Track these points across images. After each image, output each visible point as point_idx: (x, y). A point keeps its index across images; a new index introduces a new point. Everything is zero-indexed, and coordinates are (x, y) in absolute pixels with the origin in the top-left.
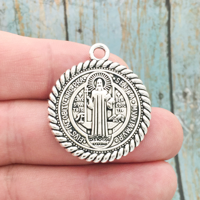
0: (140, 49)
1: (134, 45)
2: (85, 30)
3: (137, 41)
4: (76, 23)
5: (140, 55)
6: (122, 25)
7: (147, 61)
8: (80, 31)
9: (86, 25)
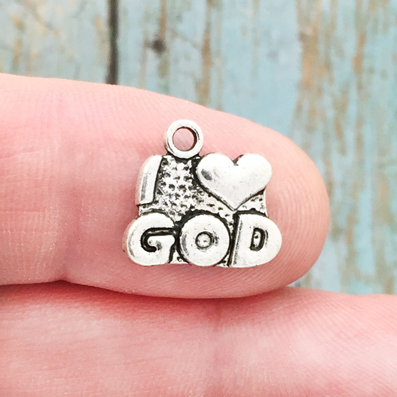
0: (360, 122)
1: (341, 107)
2: (176, 46)
3: (353, 94)
4: (147, 17)
5: (360, 141)
7: (381, 166)
8: (158, 46)
9: (182, 27)
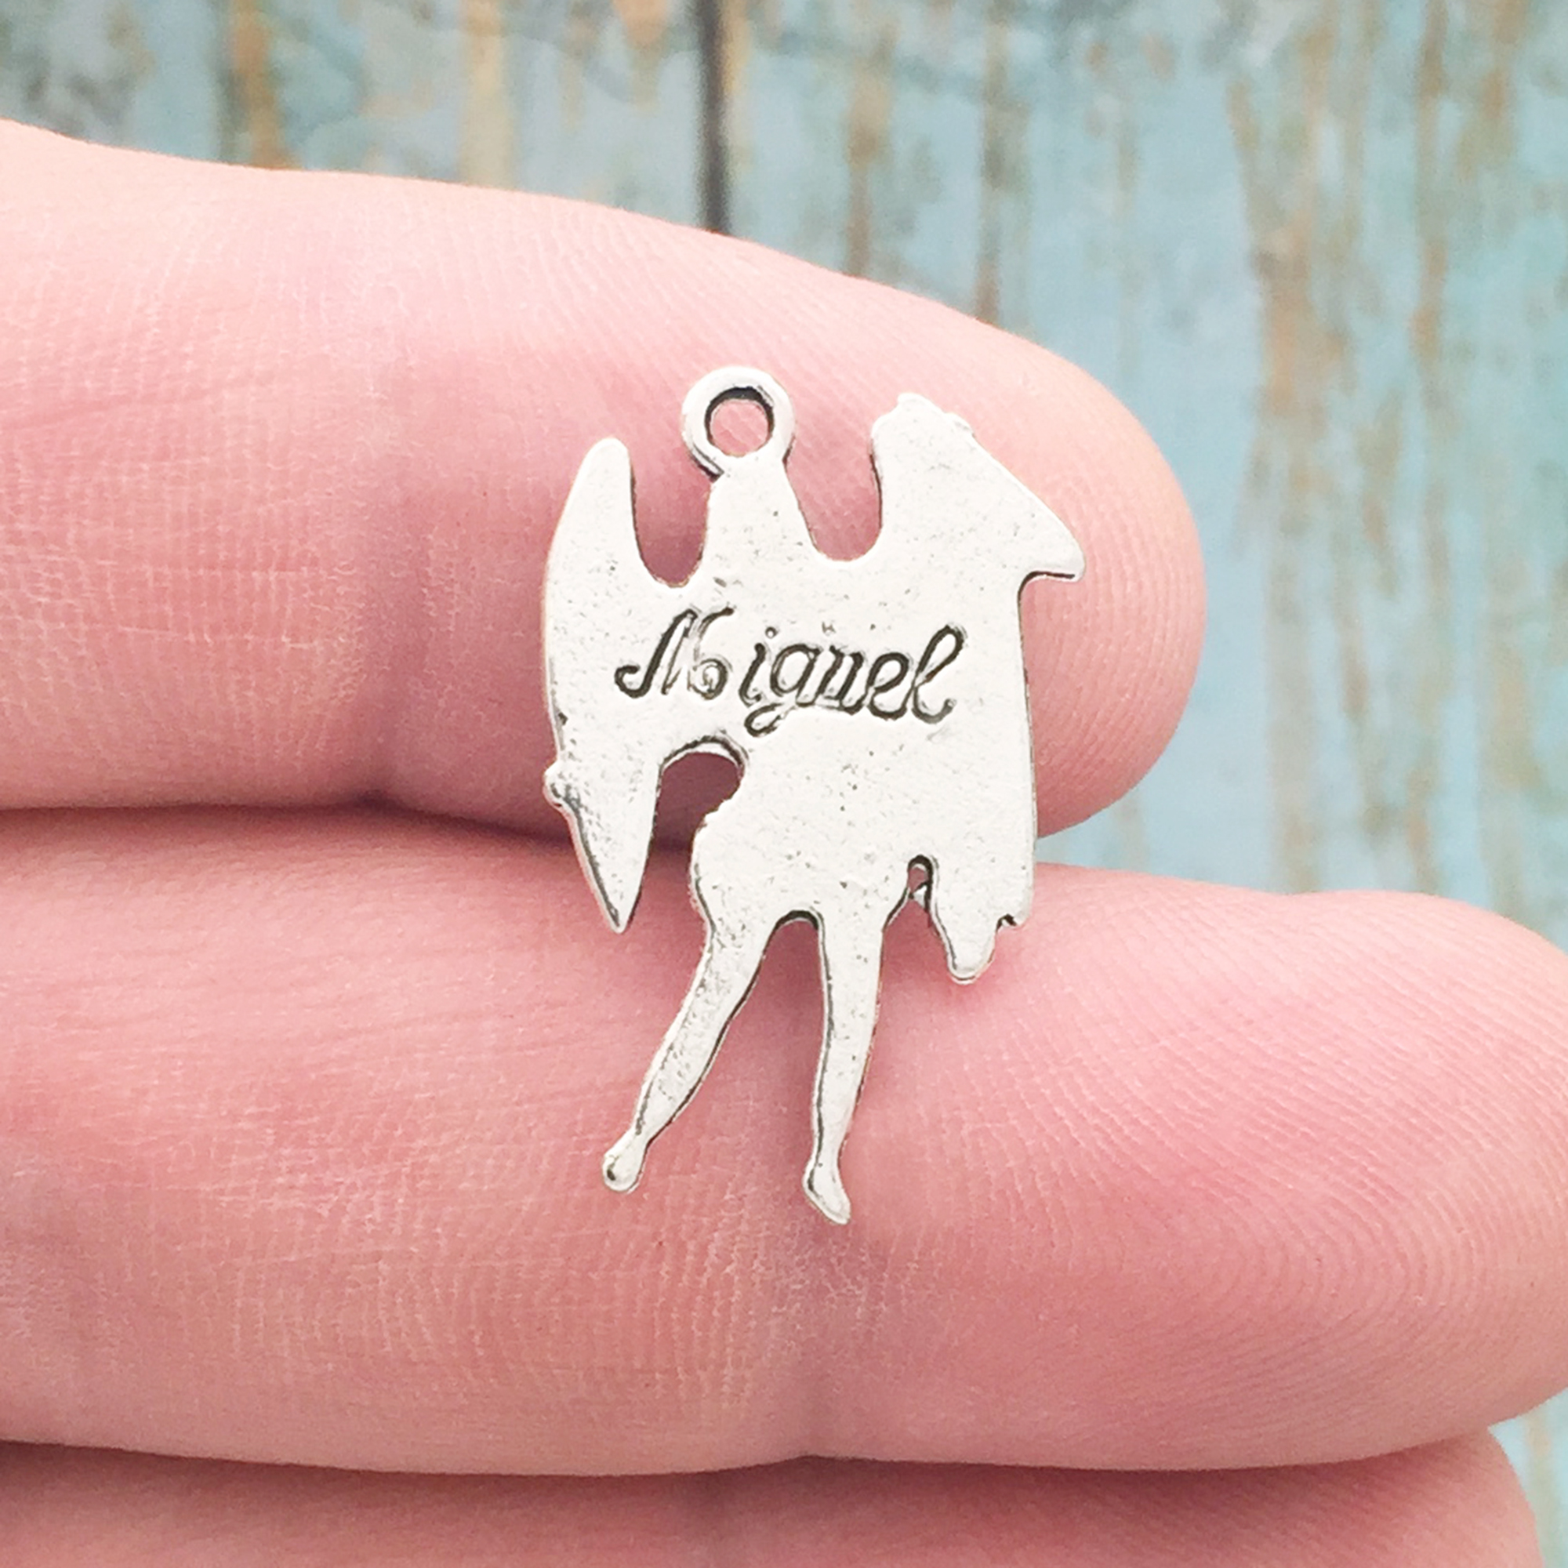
0: (1436, 499)
1: (1380, 455)
3: (1415, 422)
6: (1265, 264)
7: (1502, 623)
9: (914, 251)
